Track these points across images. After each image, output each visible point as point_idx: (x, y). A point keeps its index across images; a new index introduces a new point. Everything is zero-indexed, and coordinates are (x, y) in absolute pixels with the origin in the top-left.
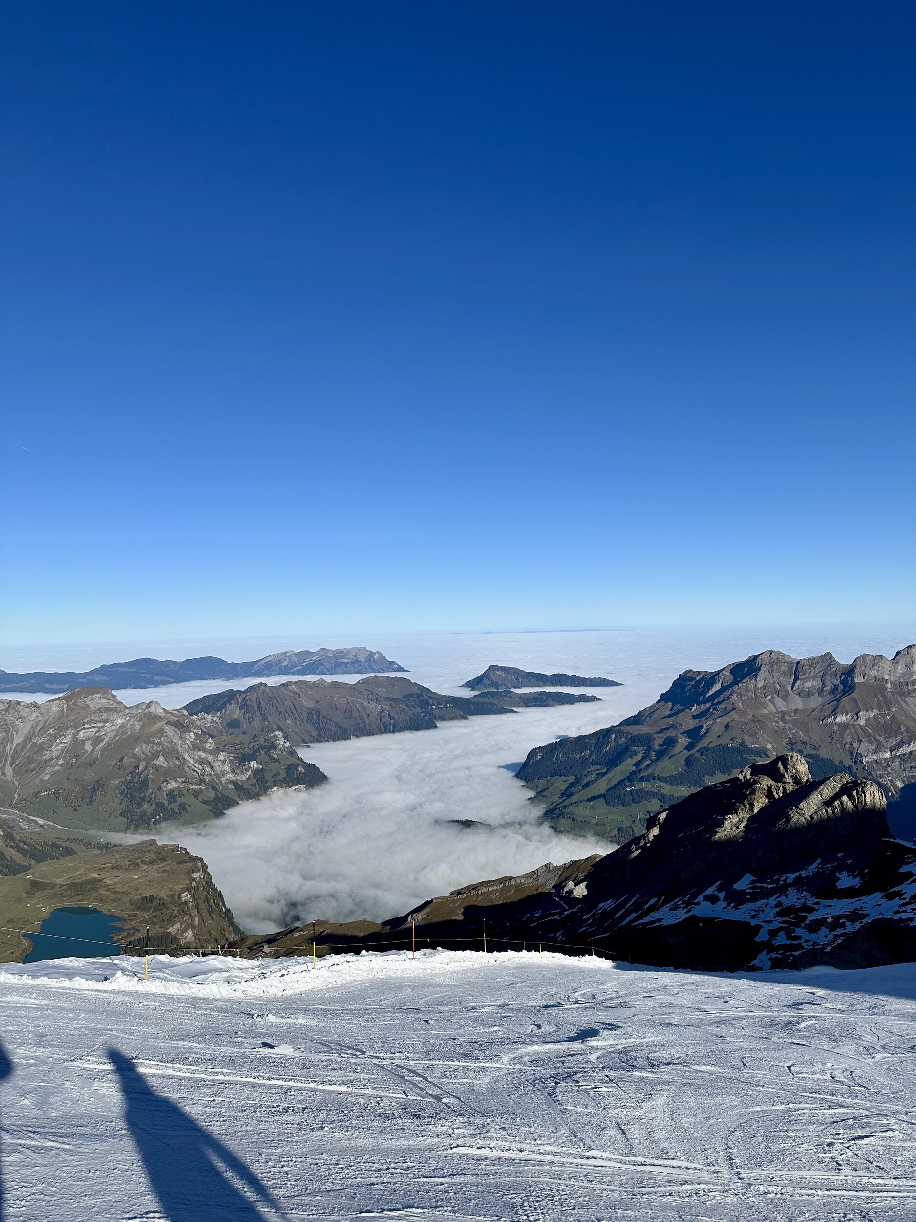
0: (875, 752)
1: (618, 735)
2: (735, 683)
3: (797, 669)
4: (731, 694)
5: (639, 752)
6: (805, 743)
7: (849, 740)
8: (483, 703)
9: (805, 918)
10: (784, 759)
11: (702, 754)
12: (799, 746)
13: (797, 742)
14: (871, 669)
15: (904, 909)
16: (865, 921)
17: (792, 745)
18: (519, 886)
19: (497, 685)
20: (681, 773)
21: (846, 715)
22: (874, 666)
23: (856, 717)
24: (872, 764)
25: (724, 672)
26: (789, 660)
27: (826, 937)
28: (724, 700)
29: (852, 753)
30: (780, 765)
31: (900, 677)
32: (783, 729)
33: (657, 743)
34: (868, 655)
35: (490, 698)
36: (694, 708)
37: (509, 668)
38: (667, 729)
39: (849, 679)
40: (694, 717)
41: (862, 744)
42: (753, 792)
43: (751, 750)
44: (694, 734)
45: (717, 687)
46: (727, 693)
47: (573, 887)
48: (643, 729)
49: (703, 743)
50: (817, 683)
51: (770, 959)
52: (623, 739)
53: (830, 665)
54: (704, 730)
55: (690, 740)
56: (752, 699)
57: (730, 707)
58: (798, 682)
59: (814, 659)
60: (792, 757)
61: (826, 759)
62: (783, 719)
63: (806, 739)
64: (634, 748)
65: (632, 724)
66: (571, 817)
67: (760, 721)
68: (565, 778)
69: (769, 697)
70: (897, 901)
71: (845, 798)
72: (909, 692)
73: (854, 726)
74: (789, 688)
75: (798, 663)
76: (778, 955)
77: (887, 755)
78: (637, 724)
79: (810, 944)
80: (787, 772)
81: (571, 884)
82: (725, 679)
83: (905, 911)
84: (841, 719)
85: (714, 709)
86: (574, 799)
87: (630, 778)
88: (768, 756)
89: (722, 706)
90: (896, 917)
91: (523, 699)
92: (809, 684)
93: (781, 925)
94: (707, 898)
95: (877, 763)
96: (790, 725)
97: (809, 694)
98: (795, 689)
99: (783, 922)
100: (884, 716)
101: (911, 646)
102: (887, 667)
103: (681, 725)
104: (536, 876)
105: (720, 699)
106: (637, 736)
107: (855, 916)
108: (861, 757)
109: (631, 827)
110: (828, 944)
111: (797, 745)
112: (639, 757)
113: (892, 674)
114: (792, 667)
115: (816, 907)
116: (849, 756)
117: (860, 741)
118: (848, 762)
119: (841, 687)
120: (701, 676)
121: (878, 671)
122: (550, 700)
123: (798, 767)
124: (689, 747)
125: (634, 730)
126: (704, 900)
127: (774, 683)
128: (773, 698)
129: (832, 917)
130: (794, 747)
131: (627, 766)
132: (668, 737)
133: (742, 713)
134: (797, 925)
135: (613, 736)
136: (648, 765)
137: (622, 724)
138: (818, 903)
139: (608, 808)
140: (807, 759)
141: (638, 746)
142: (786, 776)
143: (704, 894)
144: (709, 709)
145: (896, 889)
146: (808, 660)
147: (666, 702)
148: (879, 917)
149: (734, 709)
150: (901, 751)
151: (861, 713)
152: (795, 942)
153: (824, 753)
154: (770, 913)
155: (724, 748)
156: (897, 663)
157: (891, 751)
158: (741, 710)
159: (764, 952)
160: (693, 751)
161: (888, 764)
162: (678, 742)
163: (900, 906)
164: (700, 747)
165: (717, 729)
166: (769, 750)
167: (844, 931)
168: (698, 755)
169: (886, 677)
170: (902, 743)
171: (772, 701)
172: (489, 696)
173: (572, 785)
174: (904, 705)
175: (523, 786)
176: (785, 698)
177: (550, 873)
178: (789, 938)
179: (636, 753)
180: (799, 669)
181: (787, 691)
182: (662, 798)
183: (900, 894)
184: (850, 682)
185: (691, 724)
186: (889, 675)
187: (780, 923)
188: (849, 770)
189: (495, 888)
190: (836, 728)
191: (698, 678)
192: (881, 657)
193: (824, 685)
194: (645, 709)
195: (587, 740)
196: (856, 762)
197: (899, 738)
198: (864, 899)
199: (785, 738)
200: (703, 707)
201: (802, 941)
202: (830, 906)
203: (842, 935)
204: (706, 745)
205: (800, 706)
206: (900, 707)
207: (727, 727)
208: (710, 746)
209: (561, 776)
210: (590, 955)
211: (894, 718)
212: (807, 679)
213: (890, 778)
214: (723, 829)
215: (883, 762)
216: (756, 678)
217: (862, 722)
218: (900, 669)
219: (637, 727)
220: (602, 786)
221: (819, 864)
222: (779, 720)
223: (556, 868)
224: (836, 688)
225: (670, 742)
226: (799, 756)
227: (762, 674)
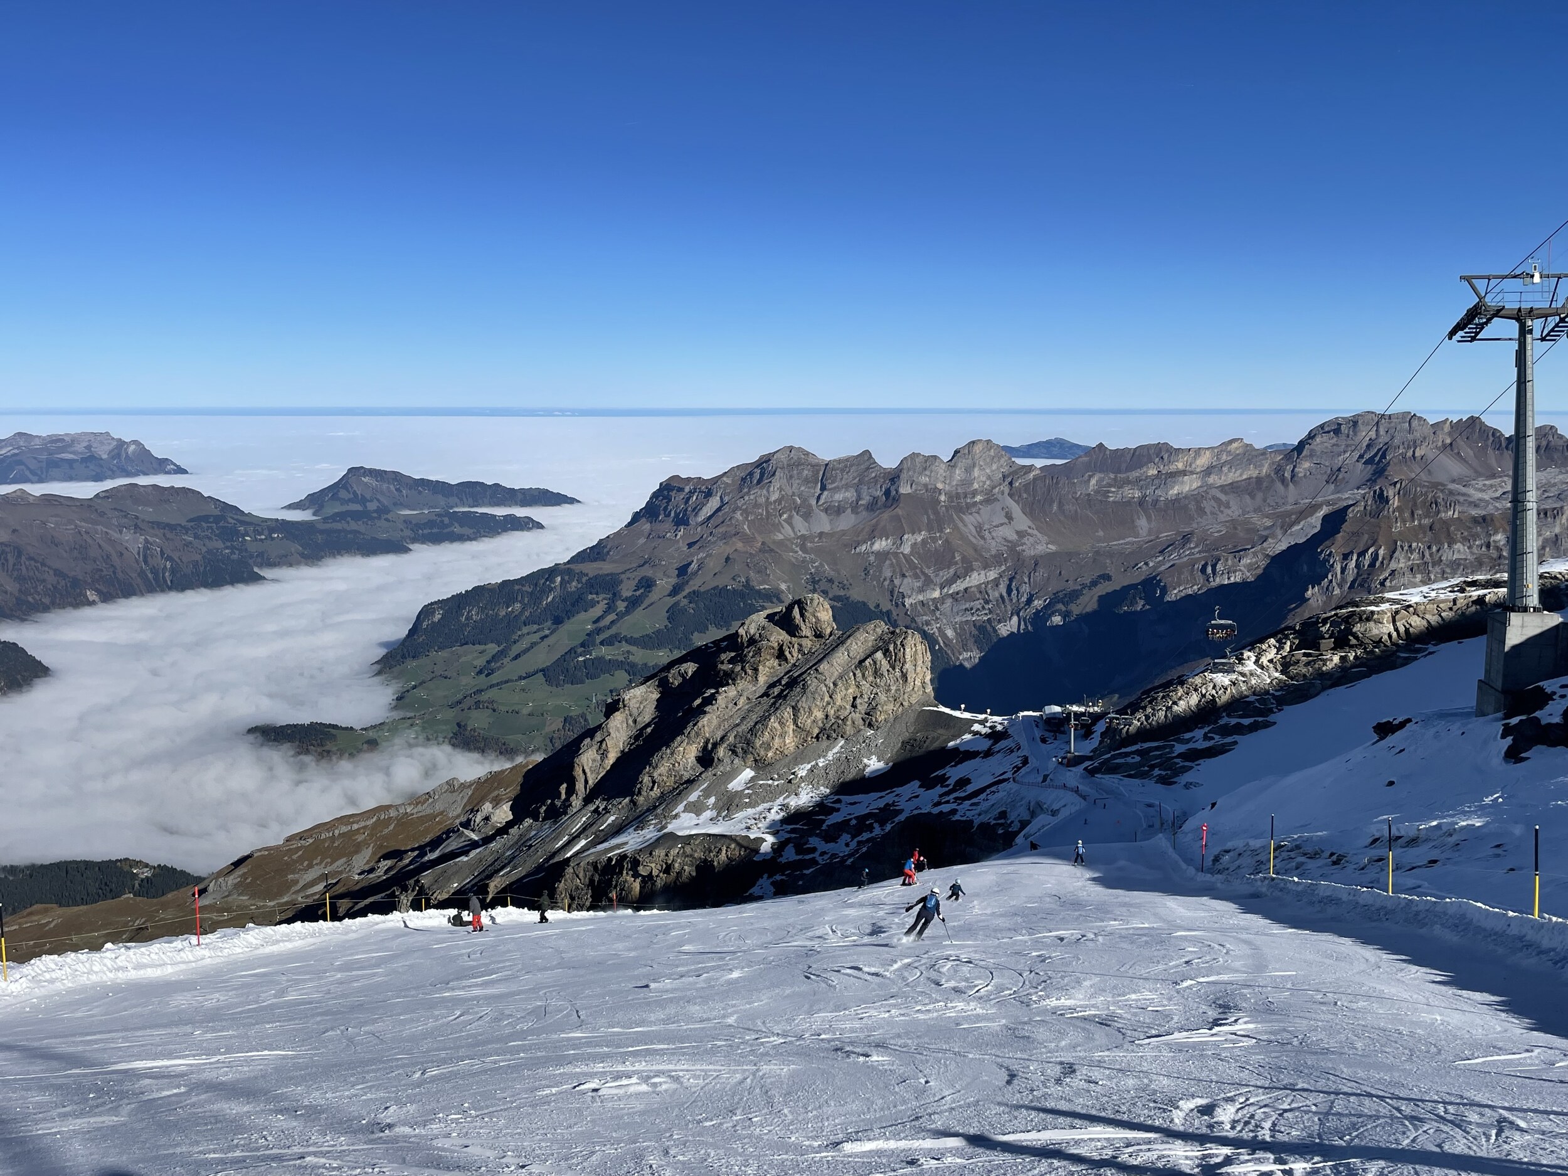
0: (921, 590)
1: (566, 577)
2: (740, 495)
3: (824, 475)
4: (734, 512)
5: (599, 603)
6: (831, 581)
7: (889, 574)
9: (822, 822)
10: (801, 604)
11: (691, 602)
12: (824, 586)
13: (820, 580)
14: (920, 474)
15: (946, 798)
16: (897, 820)
17: (813, 583)
20: (659, 631)
21: (887, 539)
22: (925, 470)
23: (899, 542)
24: (916, 607)
25: (725, 478)
26: (814, 461)
27: (848, 845)
28: (724, 522)
29: (892, 593)
30: (796, 612)
31: (957, 485)
32: (804, 562)
33: (627, 590)
34: (918, 455)
36: (681, 534)
38: (641, 566)
39: (893, 489)
41: (905, 579)
42: (758, 652)
43: (759, 592)
44: (680, 573)
45: (714, 502)
46: (728, 511)
47: (491, 810)
48: (605, 567)
49: (694, 585)
50: (850, 495)
51: (773, 884)
52: (574, 583)
53: (868, 468)
54: (694, 566)
55: (675, 582)
56: (762, 518)
57: (731, 531)
58: (825, 493)
59: (847, 460)
60: (812, 600)
61: (858, 602)
62: (803, 548)
63: (832, 573)
64: (591, 597)
65: (589, 559)
66: (491, 706)
67: (772, 551)
69: (785, 516)
70: (939, 789)
71: (880, 656)
72: (968, 507)
73: (896, 554)
74: (813, 502)
75: (826, 465)
76: (784, 877)
77: (936, 594)
78: (596, 559)
79: (825, 857)
80: (804, 621)
81: (487, 807)
82: (726, 489)
83: (947, 802)
84: (879, 545)
86: (496, 678)
87: (585, 642)
88: (780, 601)
90: (936, 810)
92: (839, 497)
93: (789, 836)
94: (689, 808)
95: (923, 605)
96: (813, 556)
97: (839, 510)
98: (820, 503)
99: (792, 831)
100: (934, 540)
101: (971, 444)
102: (941, 472)
104: (431, 800)
105: (718, 519)
106: (596, 577)
107: (885, 814)
108: (903, 597)
109: (582, 711)
110: (849, 856)
111: (820, 583)
112: (599, 610)
113: (947, 482)
114: (818, 472)
115: (833, 807)
116: (888, 597)
117: (903, 576)
118: (886, 605)
119: (882, 500)
120: (692, 484)
121: (930, 477)
122: (456, 525)
123: (819, 615)
124: (675, 591)
125: (592, 568)
126: (685, 810)
127: (793, 494)
128: (791, 517)
129: (857, 818)
130: (817, 586)
131: (580, 624)
132: (642, 578)
133: (747, 540)
134: (811, 833)
135: (559, 578)
136: (613, 621)
137: (572, 560)
138: (835, 803)
139: (550, 688)
140: (832, 603)
141: (598, 594)
142: (803, 627)
143: (685, 802)
144: (703, 534)
145: (938, 774)
146: (839, 461)
147: (641, 524)
148: (916, 812)
149: (736, 534)
150: (954, 588)
151: (906, 536)
152: (807, 857)
153: (857, 593)
155: (721, 591)
156: (955, 466)
157: (942, 588)
158: (746, 535)
159: (766, 875)
160: (679, 597)
161: (936, 607)
162: (657, 584)
163: (942, 795)
164: (688, 590)
165: (712, 564)
166: (782, 591)
167: (870, 836)
168: (685, 602)
169: (940, 486)
170: (956, 577)
171: (789, 521)
173: (494, 657)
174: (960, 525)
176: (807, 516)
177: (455, 794)
178: (799, 852)
179: (595, 604)
180: (828, 474)
181: (811, 506)
182: (631, 666)
183: (943, 779)
184: (893, 493)
186: (944, 482)
187: (788, 832)
188: (887, 616)
190: (872, 558)
191: (688, 488)
192: (935, 457)
193: (859, 497)
194: (608, 537)
195: (520, 584)
196: (896, 605)
197: (952, 571)
198: (895, 792)
199: (805, 574)
200: (694, 533)
201: (816, 854)
202: (851, 805)
203: (868, 840)
204: (696, 588)
205: (827, 528)
206: (956, 527)
207: (727, 560)
208: (702, 589)
209: (474, 644)
211: (947, 542)
212: (837, 489)
213: (938, 625)
214: (716, 707)
215: (931, 603)
216: (769, 487)
217: (906, 549)
218: (959, 474)
219: (595, 563)
220: (542, 656)
221: (841, 748)
222: (798, 549)
223: (464, 786)
224: (875, 501)
225: (647, 585)
226: (822, 600)
227: (777, 482)
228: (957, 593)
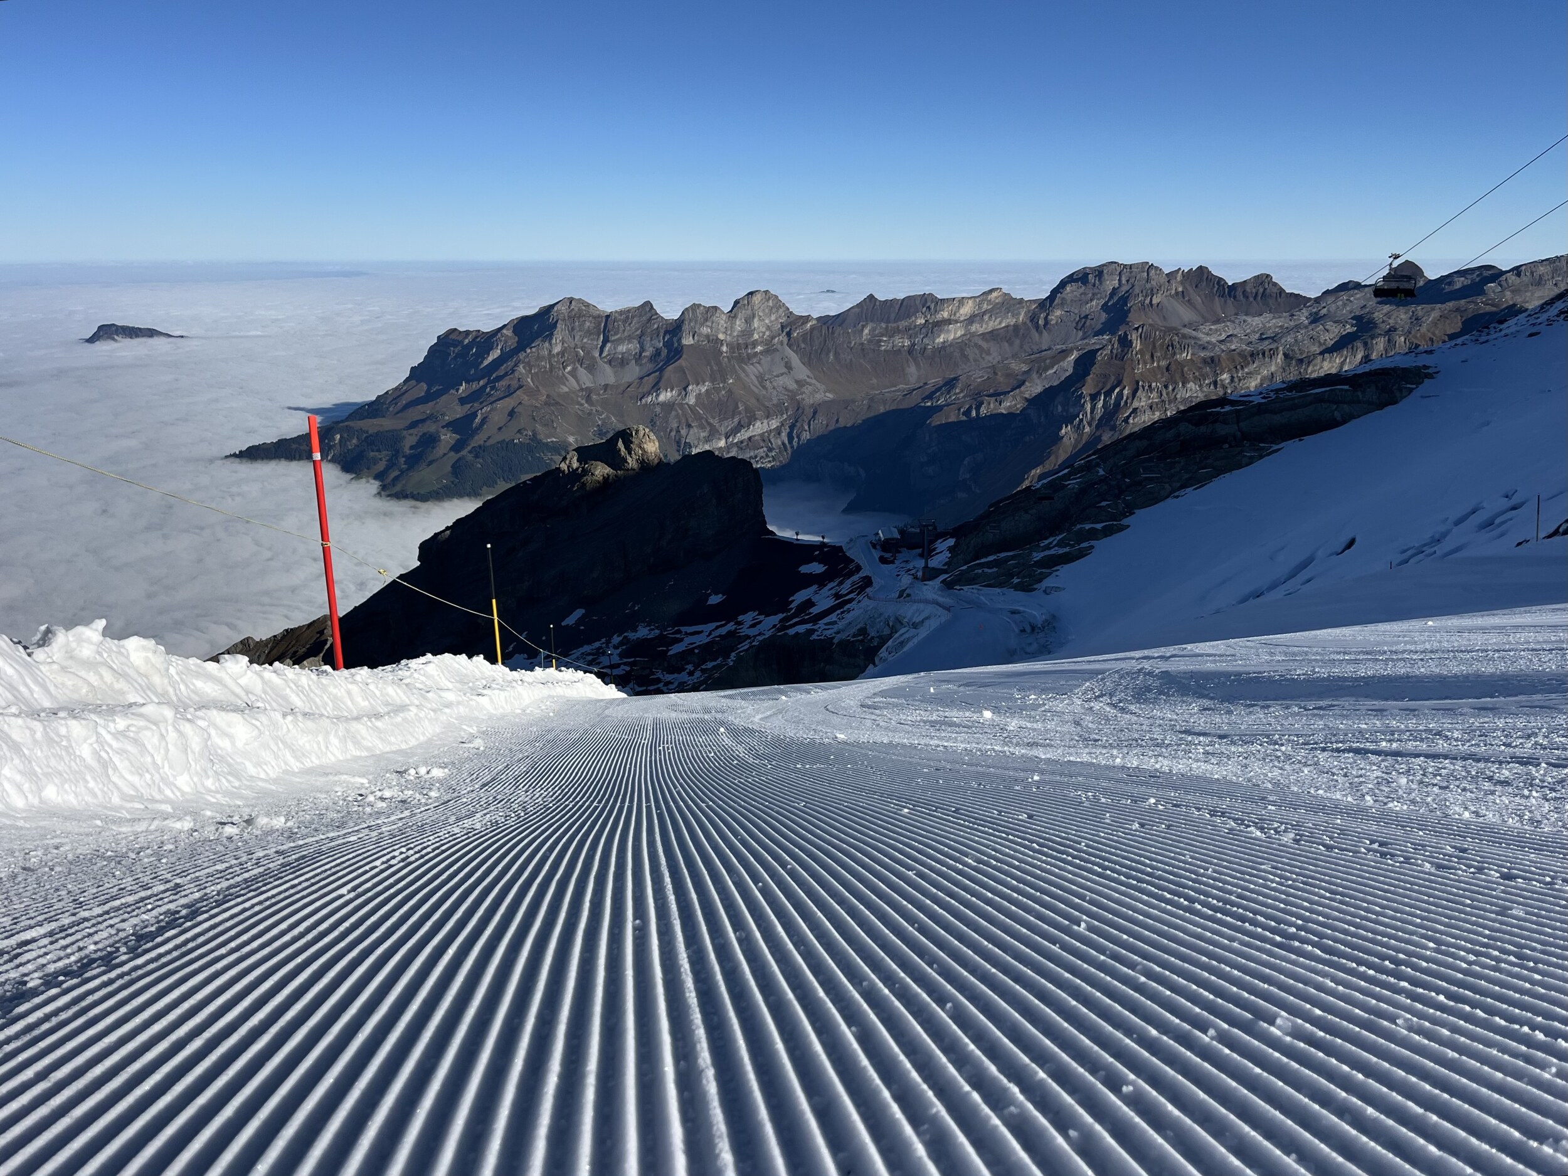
0: (707, 440)
2: (522, 347)
3: (606, 326)
4: (516, 365)
7: (674, 425)
11: (476, 457)
14: (702, 325)
21: (672, 390)
22: (706, 320)
23: (683, 393)
25: (505, 330)
26: (595, 313)
28: (506, 374)
29: (678, 443)
31: (738, 336)
32: (589, 414)
33: (407, 445)
34: (699, 306)
36: (461, 388)
38: (422, 421)
39: (675, 340)
40: (463, 400)
41: (691, 430)
43: (547, 444)
44: (464, 427)
45: (495, 354)
46: (510, 363)
48: (385, 423)
49: (478, 440)
50: (633, 347)
53: (650, 320)
54: (478, 420)
55: (457, 436)
56: (545, 371)
57: (515, 383)
58: (609, 345)
59: (629, 311)
62: (588, 399)
65: (367, 417)
67: (557, 403)
69: (569, 368)
72: (749, 357)
73: (681, 405)
74: (596, 354)
75: (608, 317)
77: (722, 443)
78: (375, 413)
82: (506, 341)
84: (665, 396)
85: (493, 387)
89: (504, 382)
92: (622, 348)
96: (599, 409)
97: (623, 362)
98: (604, 355)
100: (718, 390)
101: (751, 293)
102: (722, 322)
103: (443, 414)
105: (501, 372)
106: (377, 434)
108: (690, 447)
112: (380, 463)
113: (729, 332)
114: (600, 324)
116: (674, 447)
117: (689, 426)
119: (665, 352)
120: (469, 338)
121: (712, 328)
124: (457, 448)
125: (371, 425)
127: (576, 346)
128: (575, 369)
132: (424, 434)
133: (533, 393)
135: (338, 436)
136: (395, 475)
137: (351, 417)
141: (379, 451)
144: (485, 387)
146: (621, 312)
147: (420, 380)
149: (520, 387)
150: (739, 437)
151: (690, 387)
155: (507, 445)
156: (735, 317)
157: (727, 437)
158: (530, 388)
160: (464, 453)
162: (439, 440)
164: (472, 445)
165: (496, 418)
168: (470, 458)
169: (721, 336)
170: (739, 427)
171: (573, 374)
174: (743, 375)
176: (591, 369)
179: (375, 461)
180: (610, 326)
181: (594, 358)
184: (676, 345)
185: (457, 412)
186: (725, 332)
190: (658, 410)
191: (466, 342)
192: (716, 308)
193: (642, 349)
197: (736, 420)
200: (476, 385)
204: (481, 443)
205: (611, 380)
206: (738, 379)
207: (512, 414)
208: (488, 444)
212: (620, 341)
216: (551, 339)
217: (691, 400)
218: (739, 325)
219: (376, 419)
222: (583, 402)
224: (658, 353)
225: (429, 441)
227: (559, 334)
228: (742, 442)
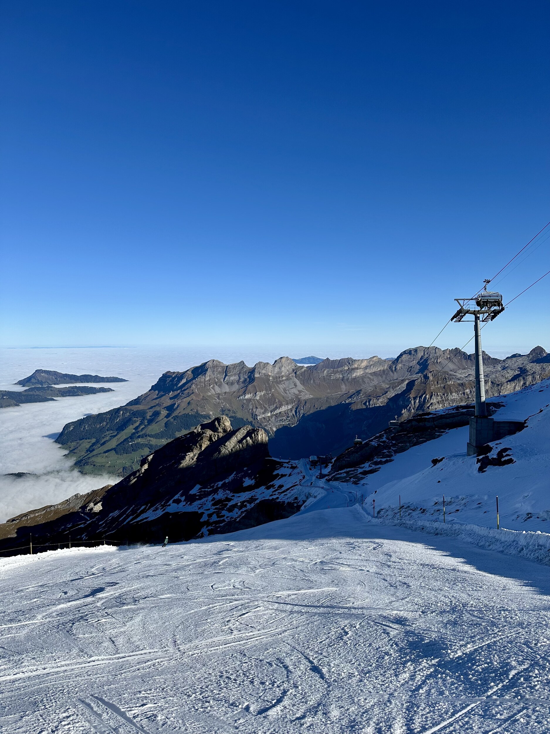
0: (264, 413)
1: (125, 412)
2: (194, 378)
3: (226, 370)
4: (191, 385)
5: (138, 421)
6: (229, 410)
7: (251, 407)
8: (31, 395)
9: (227, 504)
10: (218, 420)
11: (174, 420)
12: (227, 412)
13: (225, 410)
14: (262, 370)
15: (274, 493)
16: (256, 502)
17: (223, 411)
18: (56, 510)
19: (41, 383)
20: (162, 432)
21: (250, 394)
22: (264, 368)
23: (255, 395)
25: (188, 372)
26: (222, 365)
27: (237, 513)
28: (187, 388)
29: (252, 414)
30: (216, 423)
31: (276, 374)
32: (219, 403)
33: (148, 415)
34: (262, 362)
35: (37, 392)
36: (171, 394)
37: (51, 371)
38: (155, 406)
39: (252, 375)
40: (171, 399)
41: (258, 410)
42: (202, 439)
43: (202, 415)
44: (171, 409)
45: (184, 381)
46: (189, 384)
47: (93, 506)
48: (140, 407)
49: (175, 413)
50: (236, 378)
51: (208, 530)
52: (128, 414)
53: (243, 368)
54: (176, 406)
55: (168, 412)
56: (203, 387)
57: (191, 392)
58: (227, 377)
59: (235, 364)
60: (223, 418)
61: (240, 418)
62: (218, 398)
63: (230, 408)
64: (134, 419)
65: (134, 405)
66: (93, 464)
67: (207, 399)
68: (90, 440)
69: (212, 386)
70: (272, 490)
71: (248, 438)
72: (280, 381)
73: (254, 400)
74: (222, 380)
75: (227, 367)
76: (212, 527)
77: (269, 414)
78: (137, 404)
79: (229, 518)
80: (220, 426)
81: (92, 505)
82: (188, 376)
83: (275, 494)
84: (248, 396)
85: (182, 393)
86: (95, 453)
87: (132, 437)
88: (210, 418)
89: (187, 391)
90: (271, 498)
91: (61, 391)
92: (232, 378)
93: (214, 511)
94: (174, 501)
96: (222, 401)
97: (232, 384)
98: (225, 381)
99: (216, 509)
100: (268, 394)
101: (281, 358)
102: (270, 369)
103: (163, 404)
104: (68, 503)
105: (185, 388)
106: (137, 411)
107: (251, 500)
108: (257, 416)
109: (131, 466)
110: (238, 517)
111: (226, 411)
112: (137, 424)
113: (273, 372)
114: (224, 369)
115: (232, 498)
116: (251, 416)
117: (257, 408)
118: (250, 419)
119: (248, 380)
120: (175, 375)
121: (266, 371)
122: (80, 392)
123: (225, 424)
124: (167, 416)
125: (135, 408)
126: (173, 503)
127: (215, 378)
128: (214, 386)
129: (240, 502)
130: (224, 413)
131: (130, 430)
132: (155, 411)
133: (197, 395)
134: (223, 509)
135: (122, 412)
136: (143, 428)
137: (127, 405)
138: (233, 496)
139: (117, 456)
140: (230, 419)
141: (137, 418)
142: (219, 428)
143: (173, 499)
144: (179, 393)
145: (271, 483)
146: (232, 365)
147: (155, 391)
148: (263, 499)
149: (193, 393)
150: (276, 412)
151: (257, 393)
152: (221, 519)
153: (239, 415)
154: (209, 505)
155: (187, 415)
156: (275, 366)
157: (271, 412)
158: (197, 393)
159: (205, 527)
160: (170, 418)
161: (269, 419)
162: (161, 414)
163: (273, 492)
164: (173, 415)
165: (183, 405)
166: (211, 415)
167: (246, 509)
168: (172, 420)
169: (270, 374)
170: (276, 408)
171: (213, 388)
172: (35, 390)
173: (94, 444)
174: (278, 388)
175: (60, 448)
176: (220, 386)
177: (78, 500)
178: (218, 517)
179: (135, 422)
180: (228, 370)
181: (221, 382)
182: (151, 447)
183: (273, 486)
184: (252, 377)
185: (168, 403)
186: (271, 372)
187: (214, 509)
188: (251, 423)
189: (40, 513)
190: (245, 401)
191: (173, 376)
192: (268, 363)
193: (240, 378)
194: (142, 395)
195: (104, 416)
196: (254, 419)
197: (275, 406)
198: (256, 490)
199: (219, 408)
200: (176, 393)
201: (225, 518)
202: (240, 496)
203: (245, 511)
204: (177, 414)
205: (227, 390)
206: (276, 390)
207: (189, 403)
208: (179, 415)
209: (86, 439)
210: (103, 544)
211: (273, 395)
212: (231, 376)
213: (270, 426)
214: (185, 461)
215: (267, 418)
216: (205, 375)
217: (258, 398)
218: (277, 369)
219: (136, 406)
220: (113, 443)
221: (235, 474)
222: (217, 398)
223: (82, 496)
224: (245, 380)
225: (157, 414)
226: (226, 417)
227: (208, 373)
228: (277, 414)
